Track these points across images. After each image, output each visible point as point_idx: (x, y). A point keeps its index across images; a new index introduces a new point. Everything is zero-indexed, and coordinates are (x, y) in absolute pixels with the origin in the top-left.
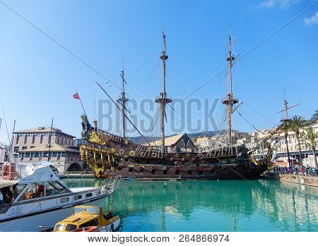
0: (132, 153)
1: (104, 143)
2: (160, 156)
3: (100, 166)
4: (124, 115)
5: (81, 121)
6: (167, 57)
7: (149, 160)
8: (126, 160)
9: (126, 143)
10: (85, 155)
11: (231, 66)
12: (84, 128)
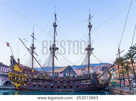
0: (35, 77)
1: (21, 71)
2: (50, 78)
3: (18, 83)
4: (33, 56)
5: (10, 59)
6: (56, 26)
7: (44, 80)
8: (32, 80)
9: (33, 71)
10: (11, 77)
11: (90, 30)
12: (11, 63)
